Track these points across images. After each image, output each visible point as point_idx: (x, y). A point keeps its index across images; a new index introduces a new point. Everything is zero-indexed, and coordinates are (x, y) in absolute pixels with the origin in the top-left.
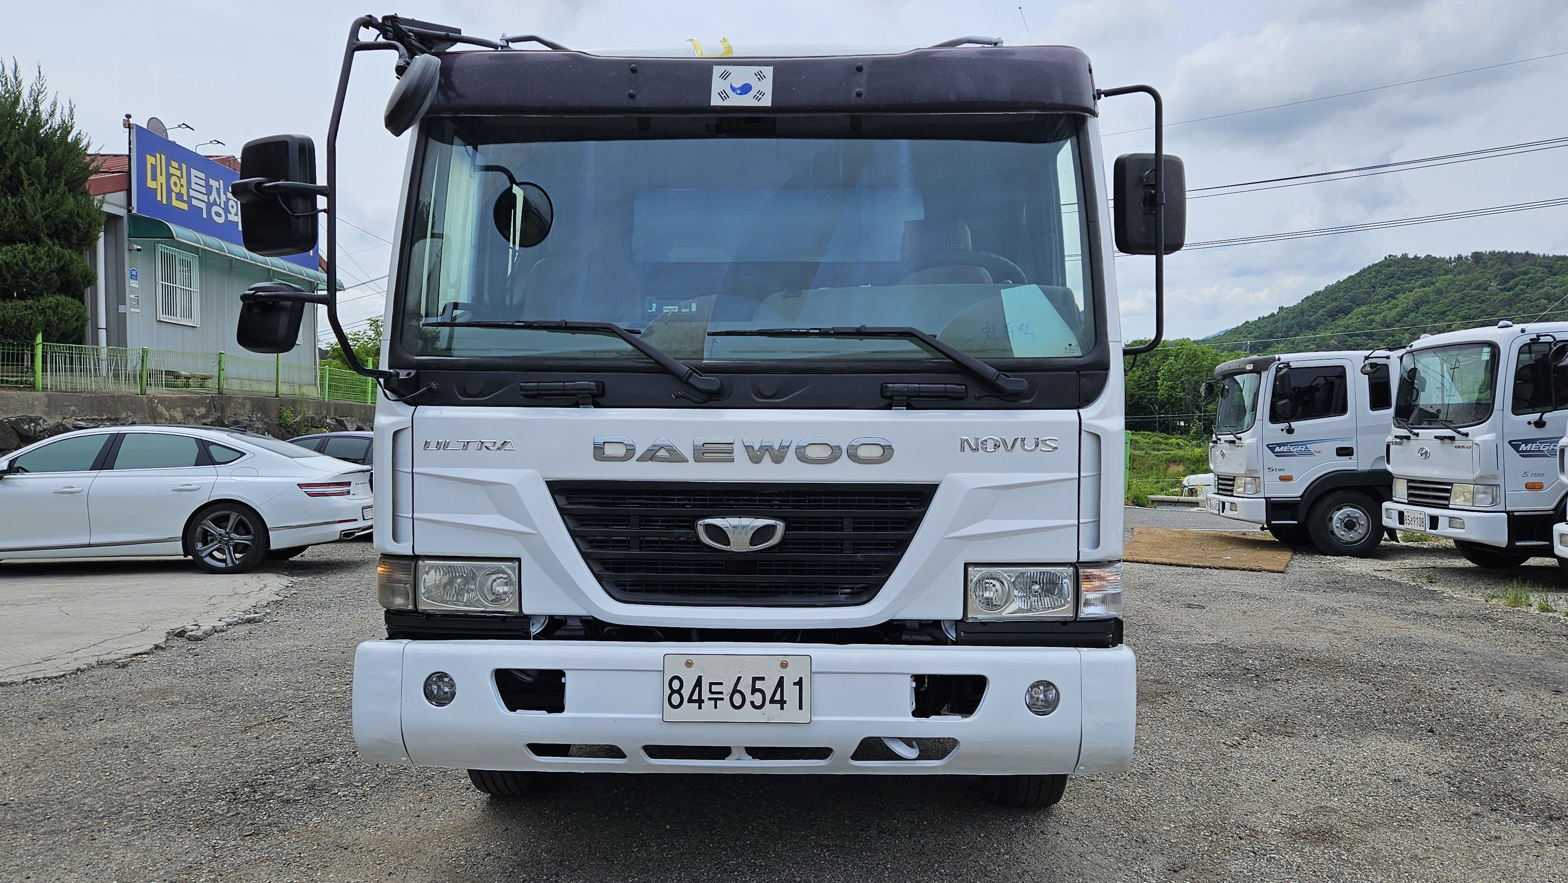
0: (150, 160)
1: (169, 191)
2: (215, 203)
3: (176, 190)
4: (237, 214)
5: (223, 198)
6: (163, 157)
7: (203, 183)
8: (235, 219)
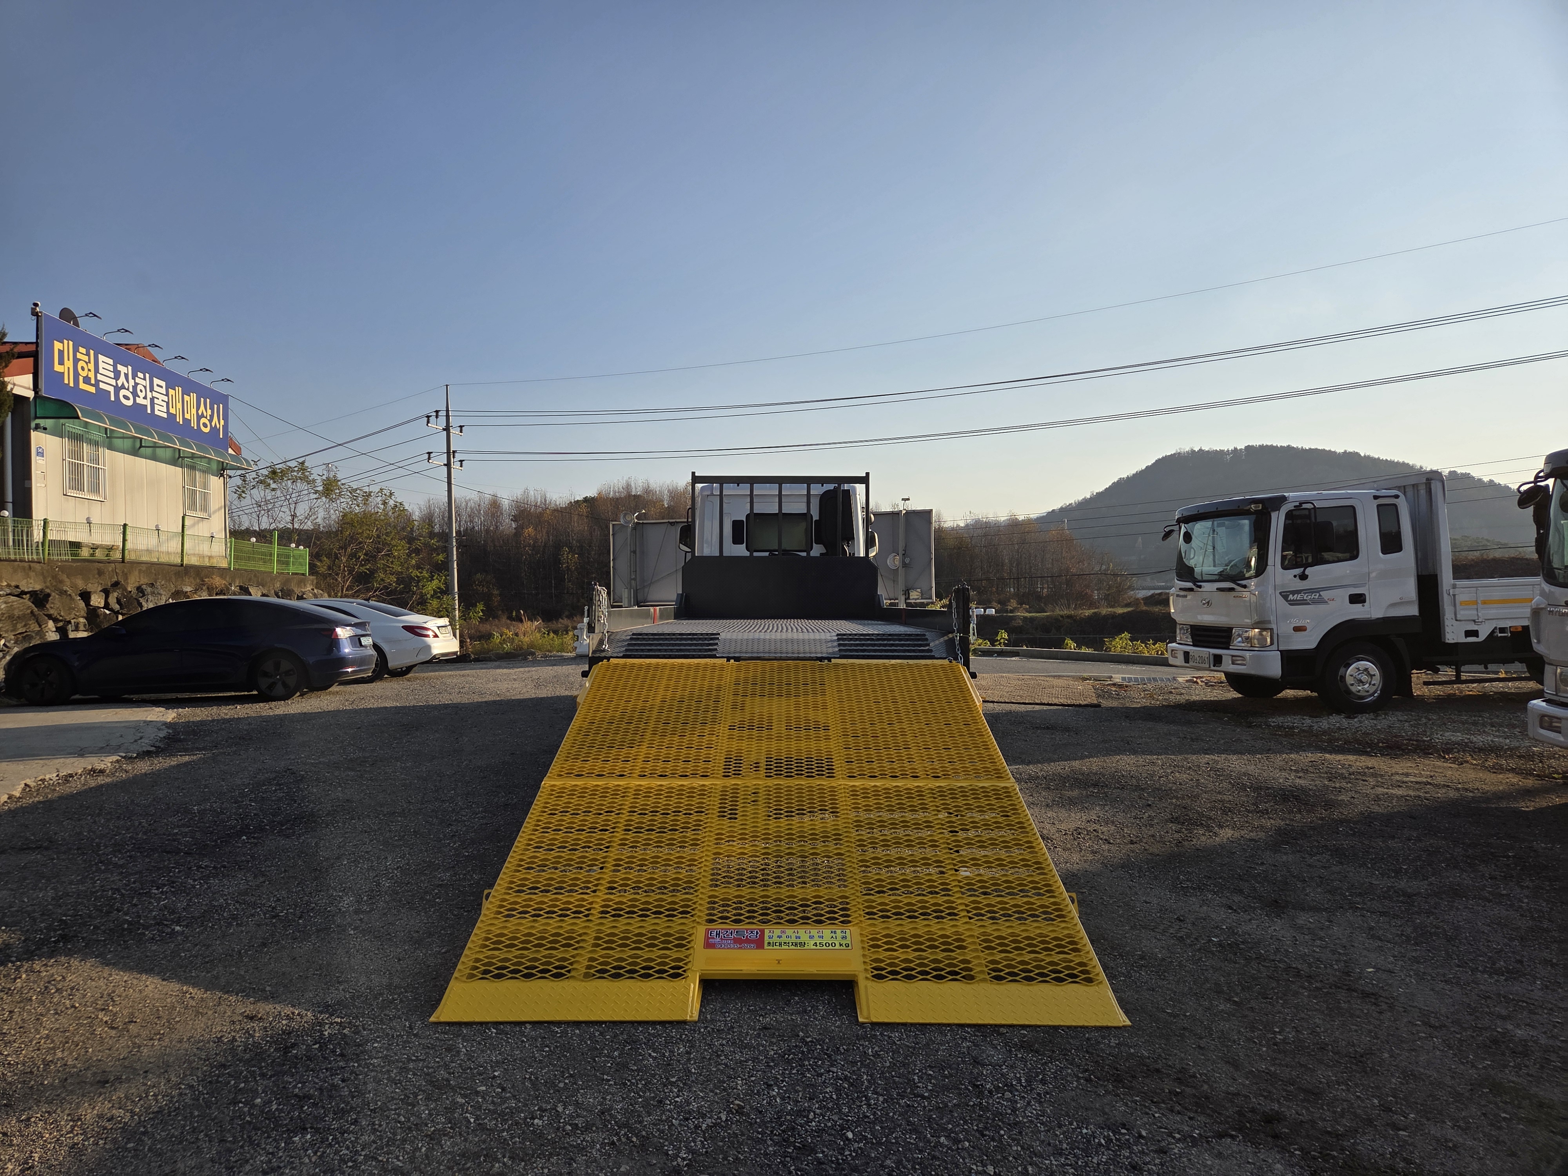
0: (57, 346)
2: (123, 387)
3: (84, 374)
4: (145, 398)
5: (132, 382)
6: (71, 343)
7: (111, 368)
8: (144, 402)
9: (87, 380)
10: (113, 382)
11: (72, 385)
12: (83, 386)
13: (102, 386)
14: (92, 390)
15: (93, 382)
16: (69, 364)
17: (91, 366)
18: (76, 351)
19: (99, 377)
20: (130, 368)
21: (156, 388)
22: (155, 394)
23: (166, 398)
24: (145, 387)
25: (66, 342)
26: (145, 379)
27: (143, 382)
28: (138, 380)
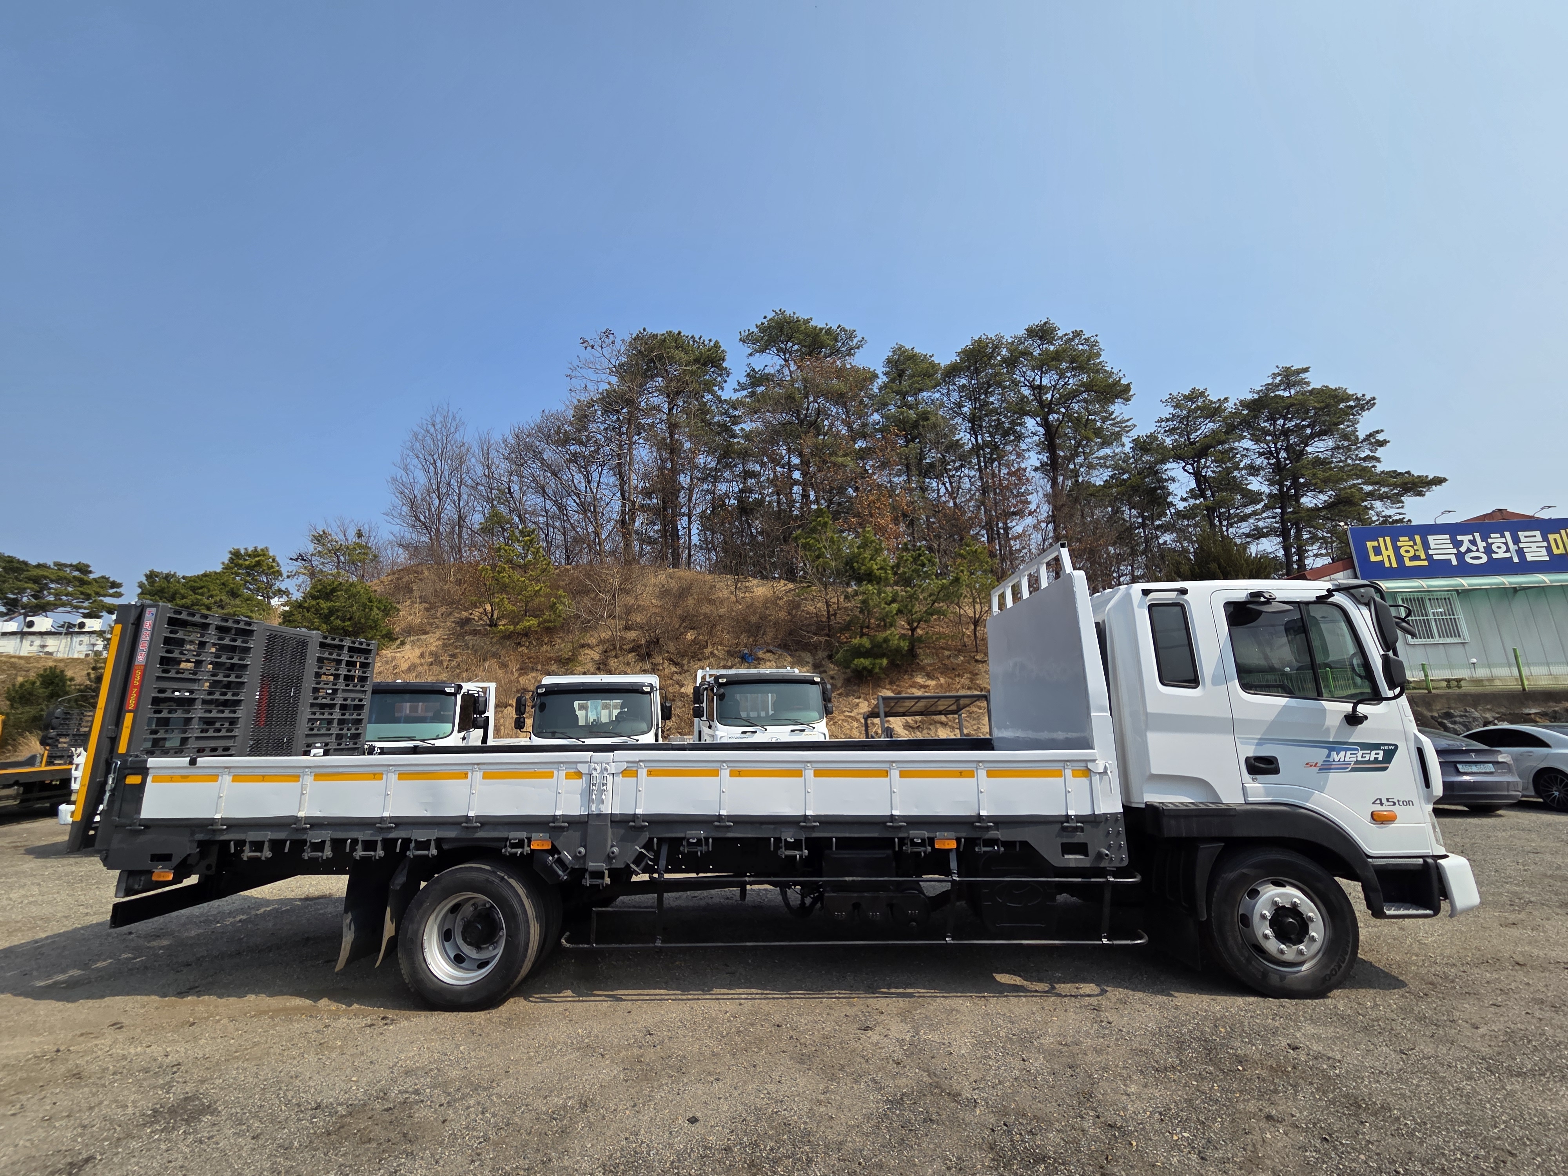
0: (1370, 544)
1: (1399, 558)
2: (1469, 550)
3: (1411, 554)
4: (1508, 550)
5: (1482, 545)
6: (1388, 539)
7: (1449, 541)
8: (1508, 555)
9: (1415, 558)
10: (1455, 551)
11: (1395, 565)
12: (1408, 563)
13: (1435, 557)
14: (1425, 563)
15: (1423, 556)
16: (1391, 552)
17: (1419, 546)
18: (1394, 542)
19: (1431, 552)
20: (1477, 535)
21: (1522, 539)
22: (1521, 545)
23: (1545, 544)
24: (1506, 544)
25: (1381, 540)
26: (1503, 536)
27: (1503, 540)
28: (1490, 541)
